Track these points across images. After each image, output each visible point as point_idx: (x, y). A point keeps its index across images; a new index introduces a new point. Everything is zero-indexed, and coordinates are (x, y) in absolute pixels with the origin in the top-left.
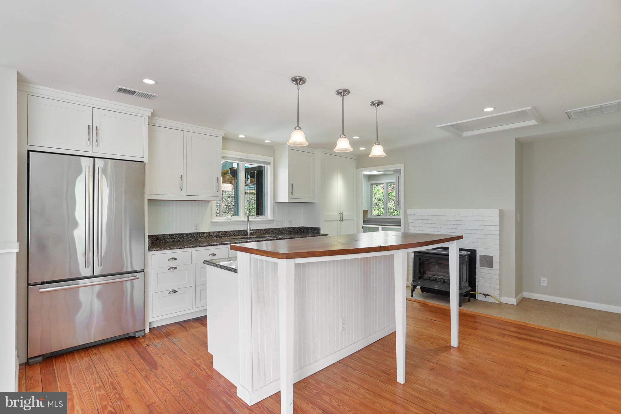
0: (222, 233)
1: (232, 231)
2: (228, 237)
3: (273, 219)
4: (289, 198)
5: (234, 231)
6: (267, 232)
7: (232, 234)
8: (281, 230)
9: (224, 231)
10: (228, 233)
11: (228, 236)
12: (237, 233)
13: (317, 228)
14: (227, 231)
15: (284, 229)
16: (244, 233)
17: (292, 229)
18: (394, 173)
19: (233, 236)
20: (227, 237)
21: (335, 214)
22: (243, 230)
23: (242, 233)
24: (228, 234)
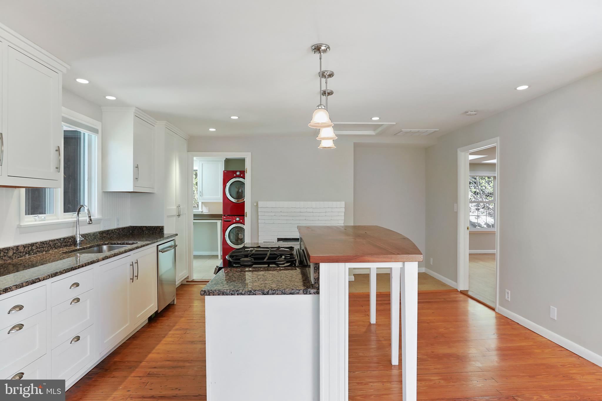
0: (38, 246)
1: (52, 241)
2: (46, 252)
3: (101, 217)
4: (135, 186)
5: (54, 240)
6: (95, 238)
7: (51, 245)
8: (110, 232)
9: (41, 242)
10: (46, 245)
11: (47, 249)
12: (59, 243)
13: (159, 227)
14: (45, 242)
15: (114, 231)
16: (70, 241)
17: (121, 230)
18: (196, 159)
19: (54, 248)
20: (44, 253)
21: (173, 208)
22: (67, 238)
23: (65, 242)
24: (46, 247)
